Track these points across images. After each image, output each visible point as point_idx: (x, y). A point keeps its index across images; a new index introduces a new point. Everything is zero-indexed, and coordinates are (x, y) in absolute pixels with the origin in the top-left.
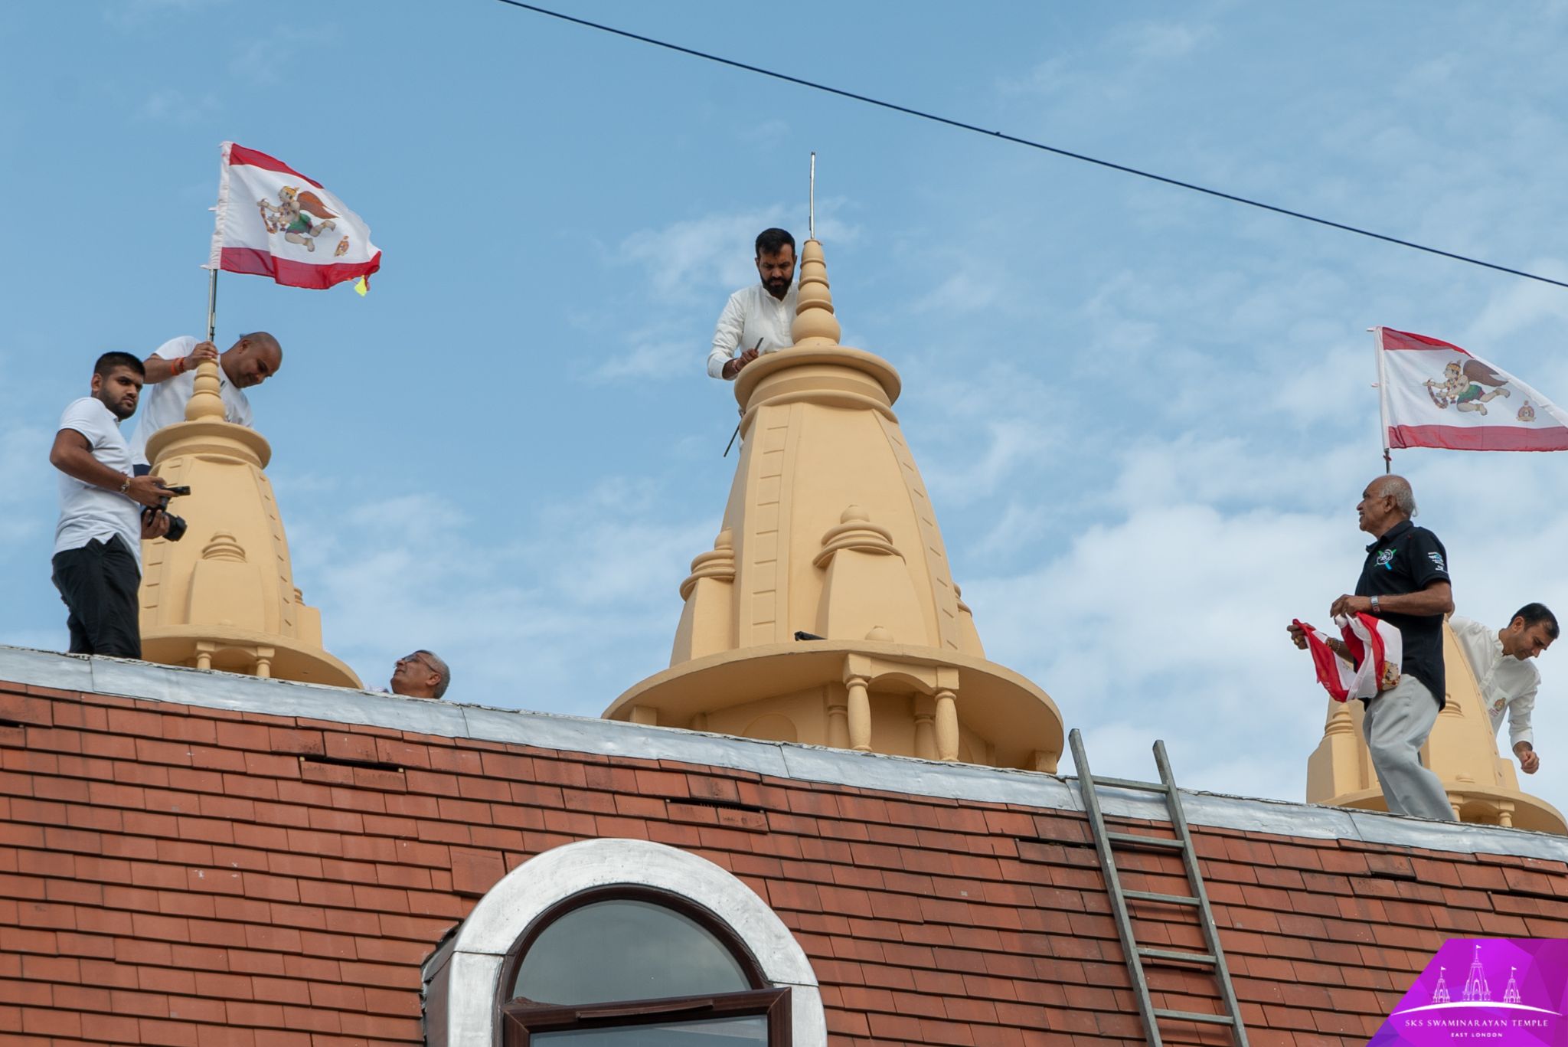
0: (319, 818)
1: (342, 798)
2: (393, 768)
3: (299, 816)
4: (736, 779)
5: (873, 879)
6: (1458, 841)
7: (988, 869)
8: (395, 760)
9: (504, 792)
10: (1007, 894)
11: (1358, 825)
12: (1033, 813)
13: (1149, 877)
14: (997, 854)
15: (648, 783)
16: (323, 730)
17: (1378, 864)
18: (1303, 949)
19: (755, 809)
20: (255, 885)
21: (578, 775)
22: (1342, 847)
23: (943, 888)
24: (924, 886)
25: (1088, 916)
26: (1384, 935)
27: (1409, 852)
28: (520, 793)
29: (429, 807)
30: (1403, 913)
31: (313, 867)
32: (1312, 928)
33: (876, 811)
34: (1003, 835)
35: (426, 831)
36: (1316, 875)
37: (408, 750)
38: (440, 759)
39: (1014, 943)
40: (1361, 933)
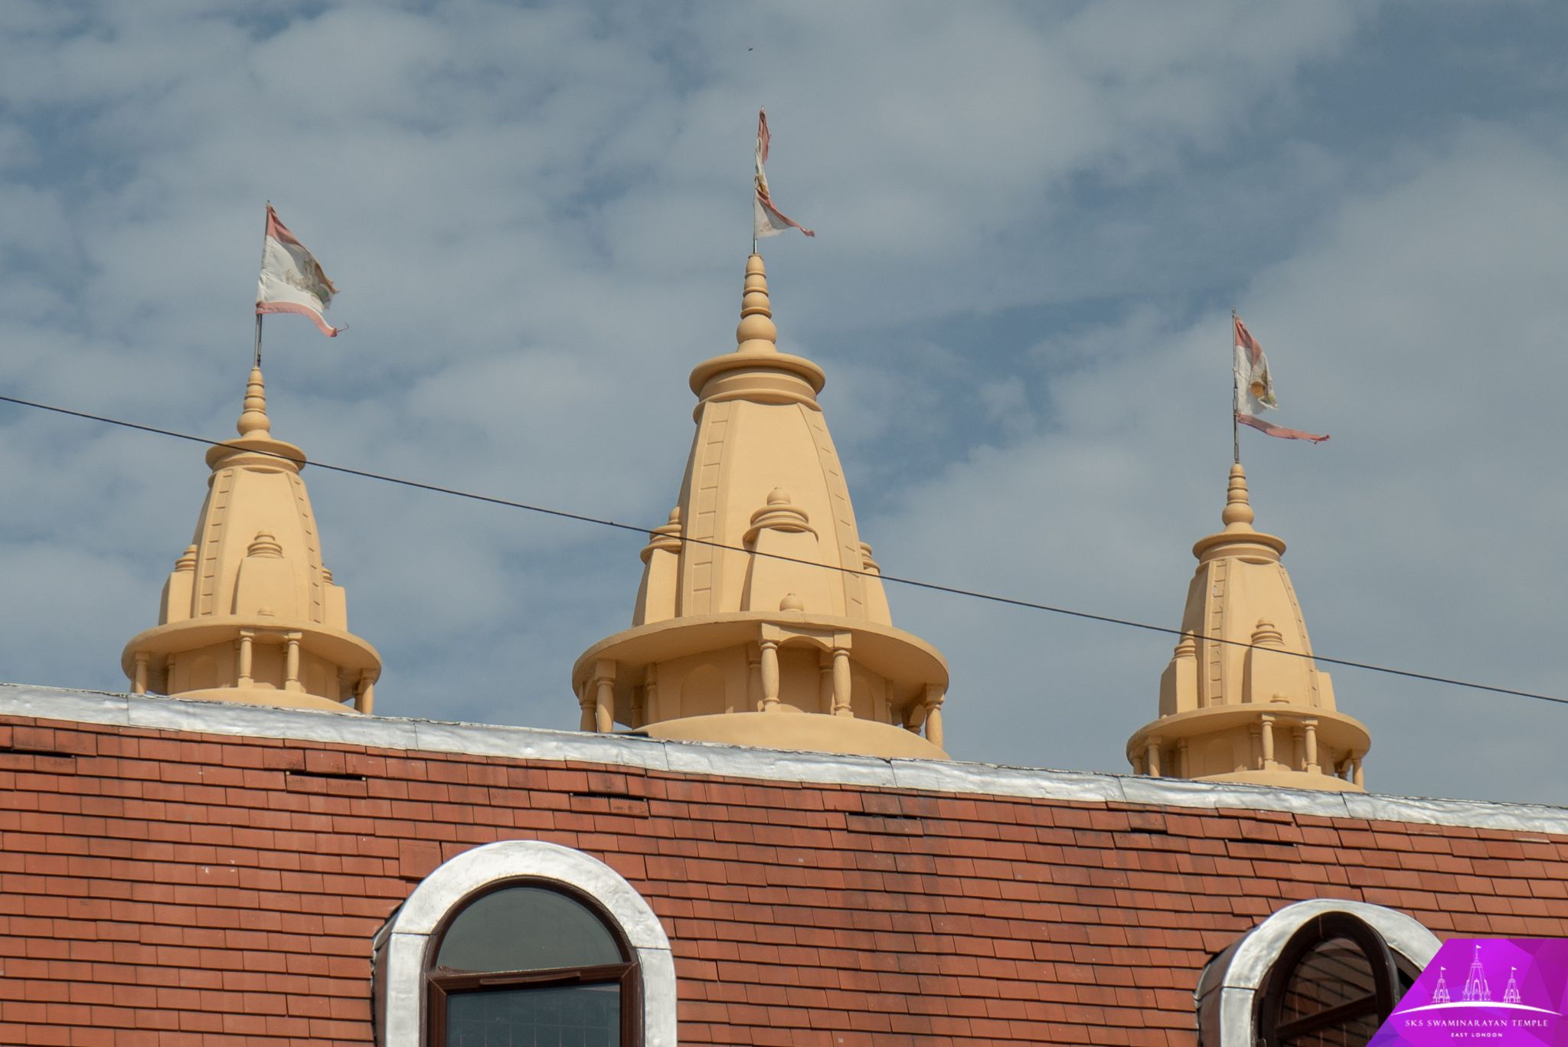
0: (300, 821)
1: (318, 804)
2: (358, 777)
3: (283, 820)
4: (626, 774)
5: (730, 852)
6: (1205, 798)
7: (822, 839)
8: (360, 772)
9: (442, 792)
10: (836, 860)
11: (1124, 789)
12: (861, 791)
13: (950, 840)
14: (830, 826)
15: (557, 780)
16: (304, 749)
17: (1137, 821)
18: (1068, 894)
19: (640, 798)
20: (248, 877)
21: (502, 777)
22: (1109, 808)
23: (785, 856)
24: (769, 855)
25: (898, 875)
26: (1136, 880)
27: (1163, 810)
28: (456, 794)
29: (384, 809)
30: (1155, 861)
31: (293, 860)
32: (1077, 876)
33: (736, 795)
34: (835, 811)
35: (382, 828)
36: (1086, 832)
37: (370, 762)
38: (394, 768)
39: (837, 899)
40: (1118, 879)
